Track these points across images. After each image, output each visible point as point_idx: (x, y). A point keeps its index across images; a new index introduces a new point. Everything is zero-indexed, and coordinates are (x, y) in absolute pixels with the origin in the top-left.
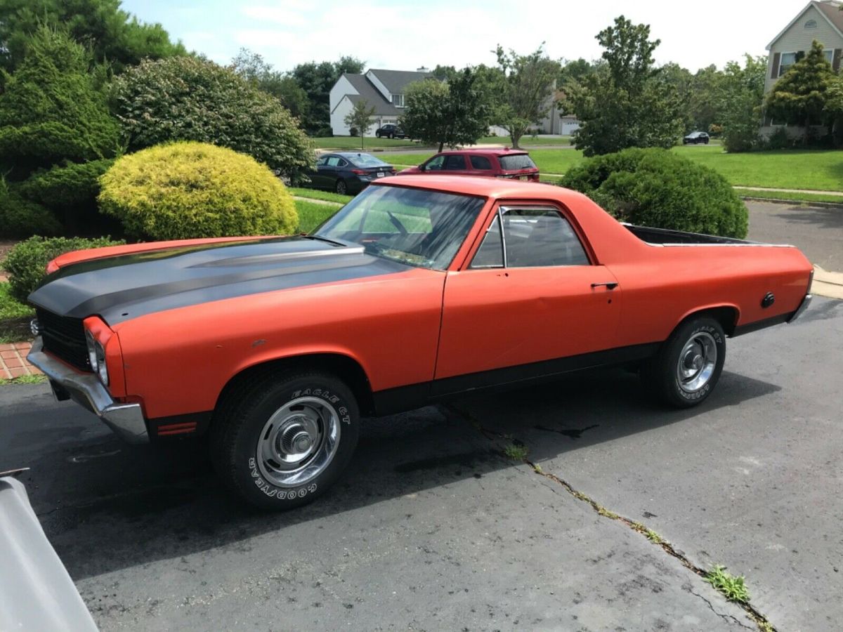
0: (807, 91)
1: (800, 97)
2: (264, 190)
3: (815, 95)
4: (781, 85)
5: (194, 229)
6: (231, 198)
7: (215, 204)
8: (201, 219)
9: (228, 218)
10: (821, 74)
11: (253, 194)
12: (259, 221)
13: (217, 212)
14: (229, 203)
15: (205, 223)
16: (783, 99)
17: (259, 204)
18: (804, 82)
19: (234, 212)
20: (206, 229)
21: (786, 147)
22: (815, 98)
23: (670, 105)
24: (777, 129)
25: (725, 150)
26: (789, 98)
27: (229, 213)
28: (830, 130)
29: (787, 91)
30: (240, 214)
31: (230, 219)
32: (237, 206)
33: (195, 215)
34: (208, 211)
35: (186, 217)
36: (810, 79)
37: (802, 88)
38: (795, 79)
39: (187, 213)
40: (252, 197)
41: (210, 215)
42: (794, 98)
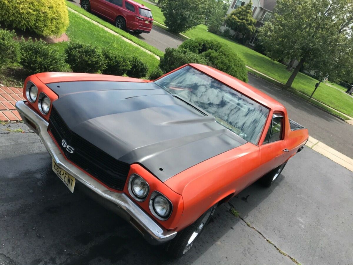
0: (242, 19)
1: (239, 20)
2: (59, 4)
3: (244, 22)
4: (235, 13)
5: (19, 16)
6: (43, 5)
7: (34, 5)
8: (25, 12)
9: (40, 15)
10: (249, 15)
11: (54, 6)
12: (54, 21)
13: (34, 11)
14: (42, 7)
15: (26, 15)
16: (233, 19)
17: (56, 12)
18: (242, 15)
19: (44, 13)
20: (26, 18)
21: (228, 37)
22: (244, 23)
23: (203, 8)
24: (227, 29)
25: (208, 30)
26: (236, 19)
27: (41, 13)
28: (243, 37)
29: (236, 16)
30: (46, 15)
31: (41, 16)
32: (46, 10)
33: (22, 9)
34: (30, 8)
35: (16, 8)
36: (245, 15)
37: (241, 17)
38: (240, 13)
39: (17, 5)
40: (54, 7)
41: (30, 10)
42: (237, 20)
